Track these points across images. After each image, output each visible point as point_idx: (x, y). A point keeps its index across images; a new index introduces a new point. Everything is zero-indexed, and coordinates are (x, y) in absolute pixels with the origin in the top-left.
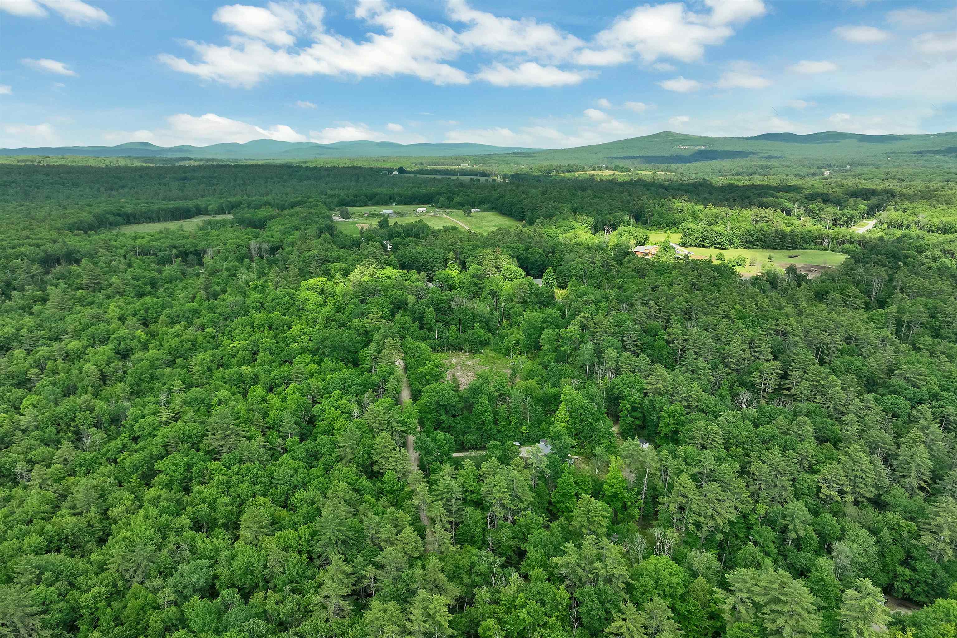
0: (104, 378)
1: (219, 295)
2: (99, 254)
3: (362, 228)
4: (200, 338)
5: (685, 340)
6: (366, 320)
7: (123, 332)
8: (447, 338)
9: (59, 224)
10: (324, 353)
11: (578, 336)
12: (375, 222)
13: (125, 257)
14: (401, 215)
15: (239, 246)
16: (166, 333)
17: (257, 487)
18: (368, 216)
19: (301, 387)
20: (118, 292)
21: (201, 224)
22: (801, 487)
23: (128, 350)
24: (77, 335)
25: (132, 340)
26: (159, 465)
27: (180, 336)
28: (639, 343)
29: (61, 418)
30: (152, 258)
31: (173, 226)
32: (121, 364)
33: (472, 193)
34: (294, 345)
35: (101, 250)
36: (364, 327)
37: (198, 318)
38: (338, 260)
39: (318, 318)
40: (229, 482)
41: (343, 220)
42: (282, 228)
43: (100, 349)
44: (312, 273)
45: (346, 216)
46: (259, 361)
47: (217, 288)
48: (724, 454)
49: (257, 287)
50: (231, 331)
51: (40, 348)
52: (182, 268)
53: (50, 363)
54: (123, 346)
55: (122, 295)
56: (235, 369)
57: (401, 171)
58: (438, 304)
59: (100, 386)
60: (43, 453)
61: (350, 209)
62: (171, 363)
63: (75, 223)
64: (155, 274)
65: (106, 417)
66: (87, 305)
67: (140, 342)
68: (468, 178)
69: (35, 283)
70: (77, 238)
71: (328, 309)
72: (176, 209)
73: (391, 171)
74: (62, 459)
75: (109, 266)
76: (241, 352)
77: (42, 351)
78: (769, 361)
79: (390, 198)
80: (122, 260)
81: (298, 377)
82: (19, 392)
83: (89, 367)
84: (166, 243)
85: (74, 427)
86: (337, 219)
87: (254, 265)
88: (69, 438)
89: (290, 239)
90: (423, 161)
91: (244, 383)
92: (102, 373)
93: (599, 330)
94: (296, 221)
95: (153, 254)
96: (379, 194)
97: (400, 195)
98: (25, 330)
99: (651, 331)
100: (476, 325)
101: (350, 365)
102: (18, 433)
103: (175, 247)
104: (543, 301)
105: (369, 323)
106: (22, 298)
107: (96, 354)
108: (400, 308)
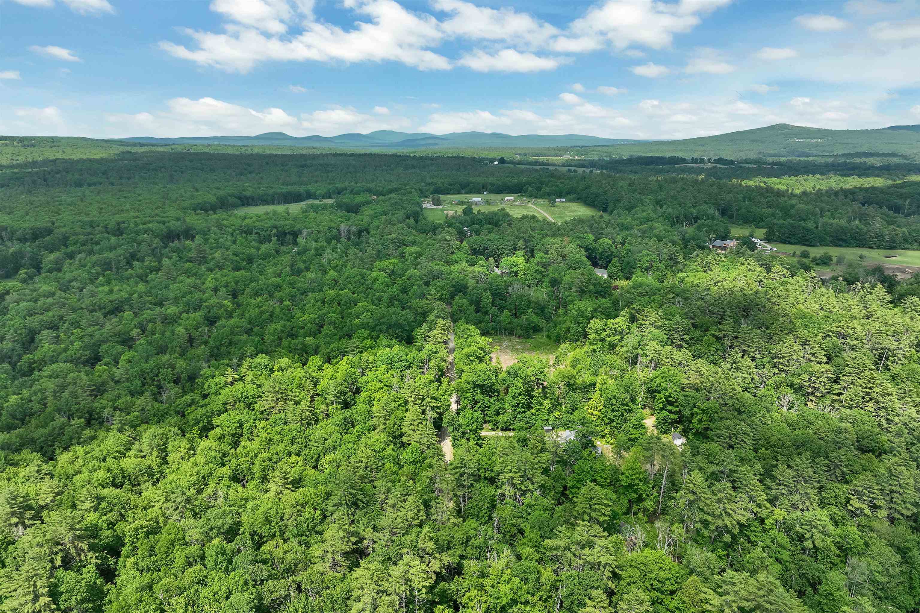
0: (191, 340)
1: (302, 271)
2: (211, 231)
3: (447, 215)
4: (278, 309)
5: (736, 337)
6: (425, 301)
7: (213, 301)
8: (501, 322)
9: (186, 204)
10: (381, 330)
11: (625, 327)
12: (460, 210)
13: (232, 234)
14: (488, 203)
15: (330, 228)
16: (249, 304)
17: (294, 446)
18: (457, 204)
19: (353, 360)
20: (218, 266)
21: (304, 207)
22: (827, 496)
23: (215, 317)
24: (176, 301)
25: (220, 309)
26: (216, 421)
27: (261, 307)
28: (686, 338)
29: (148, 373)
30: (254, 236)
31: (280, 208)
32: (207, 329)
33: (561, 183)
34: (357, 321)
35: (213, 228)
36: (423, 307)
37: (280, 291)
38: (413, 244)
39: (383, 297)
40: (270, 440)
41: (434, 207)
42: (372, 212)
43: (192, 315)
44: (389, 255)
45: (437, 203)
46: (323, 333)
47: (302, 266)
48: (751, 455)
49: (337, 266)
50: (305, 305)
51: (144, 312)
52: (277, 246)
53: (150, 325)
54: (211, 314)
55: (221, 268)
56: (300, 339)
57: (502, 161)
58: (497, 290)
59: (187, 347)
60: (126, 401)
61: (442, 197)
62: (249, 332)
63: (199, 204)
64: (253, 251)
65: (184, 375)
66: (192, 276)
67: (226, 311)
68: (566, 169)
69: (155, 256)
70: (197, 217)
71: (394, 290)
72: (289, 193)
73: (492, 161)
74: (140, 408)
75: (217, 243)
76: (308, 325)
77: (147, 314)
78: (820, 363)
79: (483, 187)
80: (229, 238)
81: (353, 351)
82: (120, 348)
83: (180, 330)
84: (268, 224)
85: (157, 381)
86: (428, 205)
87: (339, 245)
88: (151, 391)
89: (377, 223)
90: (527, 152)
91: (306, 353)
92: (190, 336)
93: (647, 322)
94: (386, 206)
95: (256, 233)
96: (473, 183)
97: (492, 184)
98: (135, 296)
99: (702, 326)
100: (530, 311)
101: (403, 342)
102: (112, 383)
103: (276, 228)
104: (601, 291)
105: (428, 304)
106: (142, 268)
107: (188, 319)
108: (460, 292)
